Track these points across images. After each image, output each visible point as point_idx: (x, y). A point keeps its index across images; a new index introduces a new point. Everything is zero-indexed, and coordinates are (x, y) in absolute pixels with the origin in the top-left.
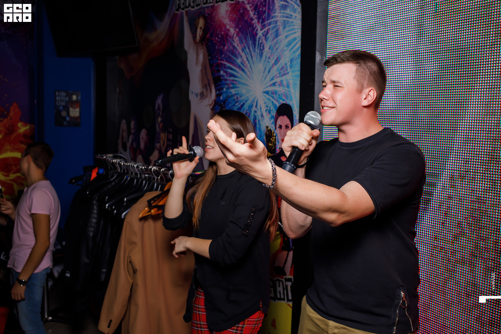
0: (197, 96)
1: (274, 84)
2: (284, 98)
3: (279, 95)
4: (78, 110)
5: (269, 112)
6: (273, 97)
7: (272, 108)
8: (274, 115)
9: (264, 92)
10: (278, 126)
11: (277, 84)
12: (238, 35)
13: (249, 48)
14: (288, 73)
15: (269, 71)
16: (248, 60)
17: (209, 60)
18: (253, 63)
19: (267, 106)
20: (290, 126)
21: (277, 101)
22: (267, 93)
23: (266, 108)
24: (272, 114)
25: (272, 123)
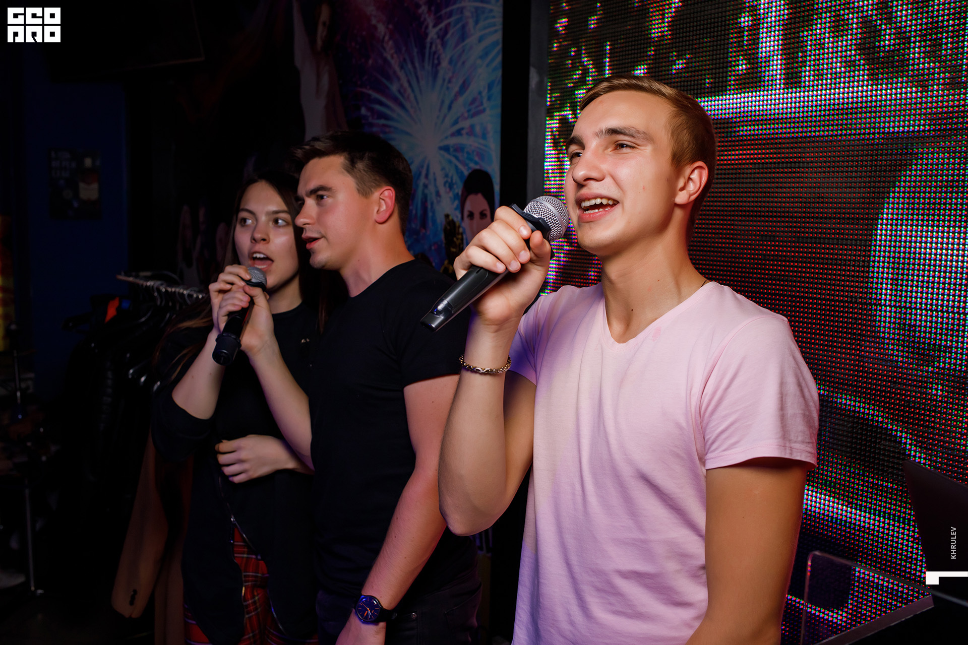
1: (459, 133)
2: (477, 159)
3: (468, 153)
4: (95, 186)
5: (451, 186)
6: (457, 158)
7: (456, 178)
8: (460, 193)
9: (441, 148)
10: (466, 213)
11: (464, 132)
12: (392, 37)
13: (413, 63)
14: (483, 111)
15: (450, 108)
16: (410, 85)
17: (340, 86)
18: (420, 91)
19: (446, 176)
20: (488, 213)
21: (465, 164)
22: (446, 149)
23: (446, 179)
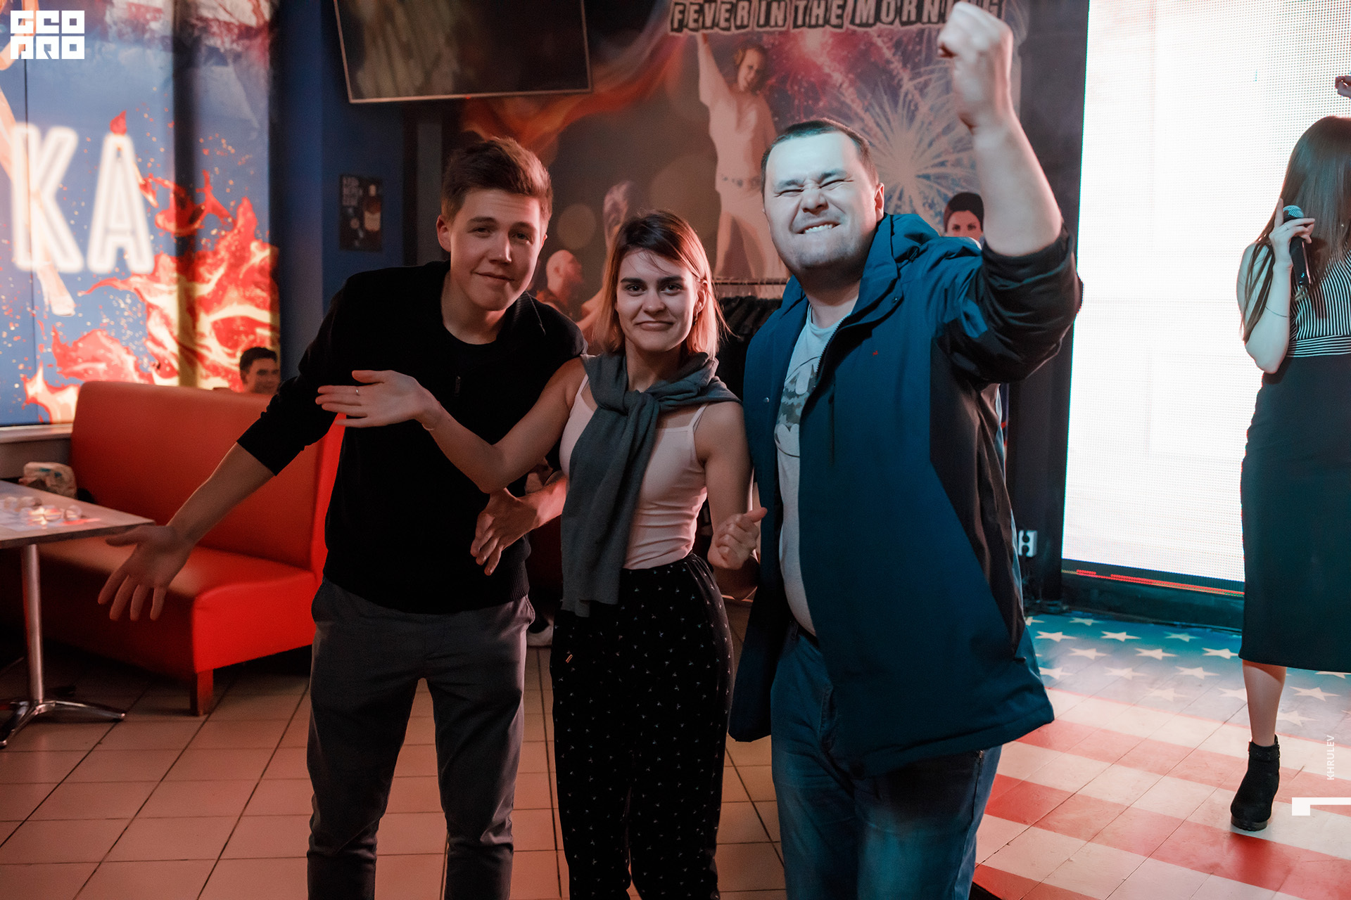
0: (740, 183)
1: (942, 164)
2: (964, 184)
3: (953, 180)
4: (378, 216)
5: (931, 206)
6: (939, 184)
7: (938, 199)
8: (943, 211)
9: (919, 177)
10: (950, 226)
11: (949, 164)
12: (852, 83)
13: (882, 108)
15: (930, 144)
16: (878, 125)
17: (775, 123)
18: (892, 130)
19: (926, 198)
20: (978, 225)
21: (949, 188)
22: (927, 177)
23: (925, 201)
24: (938, 210)
25: (939, 222)
